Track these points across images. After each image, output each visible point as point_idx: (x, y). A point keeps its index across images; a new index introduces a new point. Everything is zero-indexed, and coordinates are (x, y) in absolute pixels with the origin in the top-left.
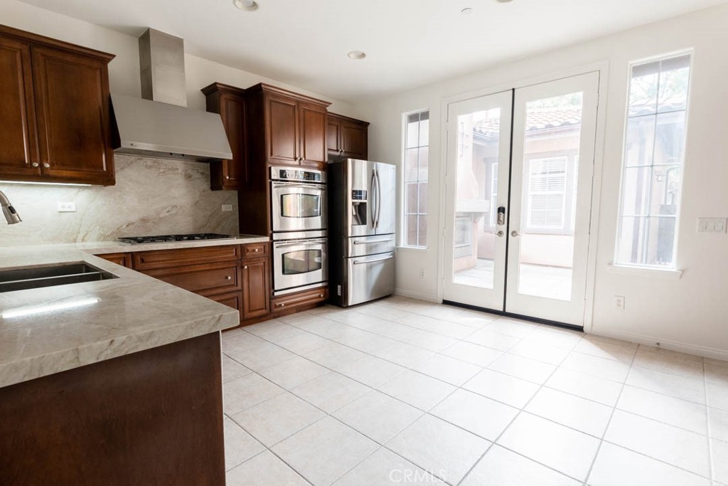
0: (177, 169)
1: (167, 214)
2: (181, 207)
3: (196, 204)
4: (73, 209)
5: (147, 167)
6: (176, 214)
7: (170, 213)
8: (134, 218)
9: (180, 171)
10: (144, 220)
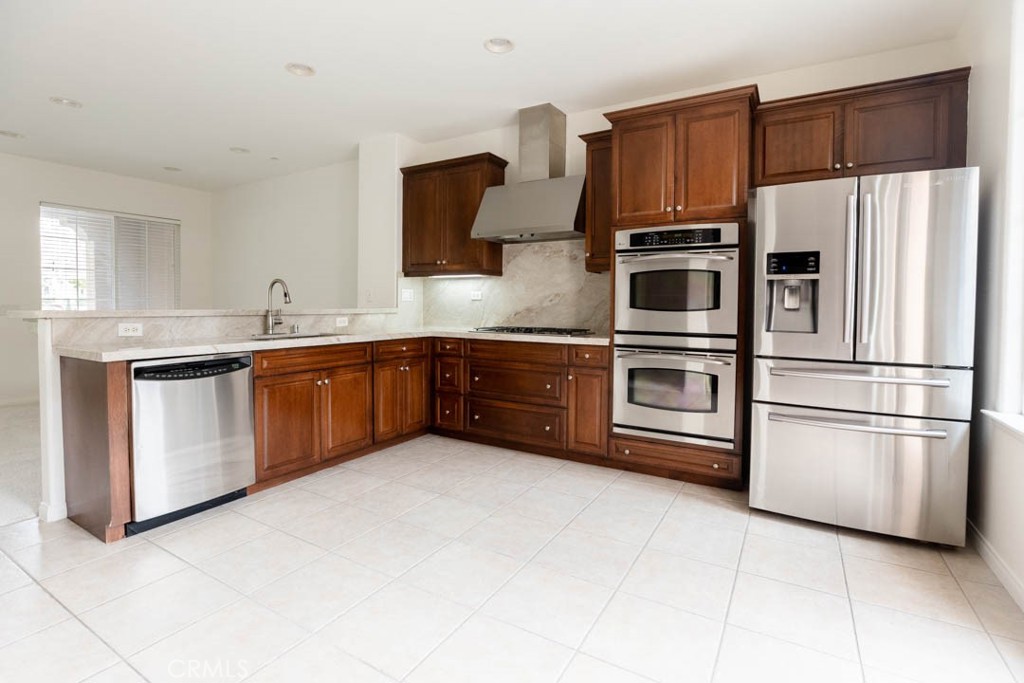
0: (562, 251)
1: (549, 304)
2: (564, 295)
3: (580, 291)
4: (480, 298)
5: (536, 253)
6: (557, 304)
7: (553, 302)
8: (521, 307)
9: (565, 253)
10: (529, 310)
